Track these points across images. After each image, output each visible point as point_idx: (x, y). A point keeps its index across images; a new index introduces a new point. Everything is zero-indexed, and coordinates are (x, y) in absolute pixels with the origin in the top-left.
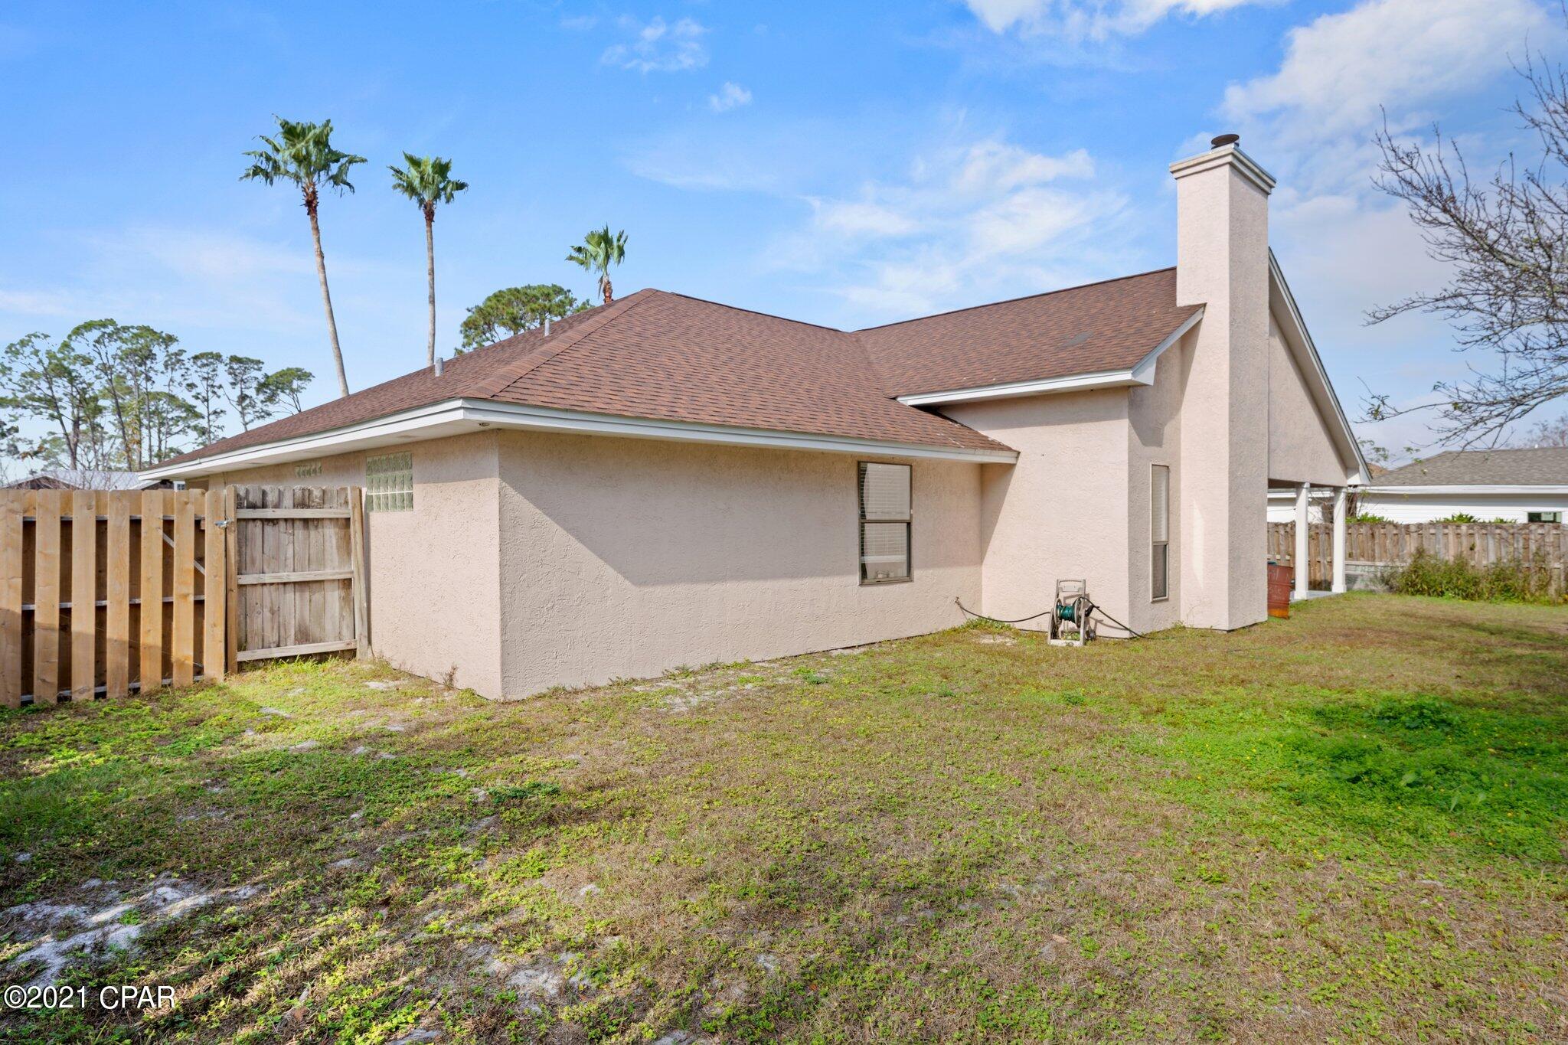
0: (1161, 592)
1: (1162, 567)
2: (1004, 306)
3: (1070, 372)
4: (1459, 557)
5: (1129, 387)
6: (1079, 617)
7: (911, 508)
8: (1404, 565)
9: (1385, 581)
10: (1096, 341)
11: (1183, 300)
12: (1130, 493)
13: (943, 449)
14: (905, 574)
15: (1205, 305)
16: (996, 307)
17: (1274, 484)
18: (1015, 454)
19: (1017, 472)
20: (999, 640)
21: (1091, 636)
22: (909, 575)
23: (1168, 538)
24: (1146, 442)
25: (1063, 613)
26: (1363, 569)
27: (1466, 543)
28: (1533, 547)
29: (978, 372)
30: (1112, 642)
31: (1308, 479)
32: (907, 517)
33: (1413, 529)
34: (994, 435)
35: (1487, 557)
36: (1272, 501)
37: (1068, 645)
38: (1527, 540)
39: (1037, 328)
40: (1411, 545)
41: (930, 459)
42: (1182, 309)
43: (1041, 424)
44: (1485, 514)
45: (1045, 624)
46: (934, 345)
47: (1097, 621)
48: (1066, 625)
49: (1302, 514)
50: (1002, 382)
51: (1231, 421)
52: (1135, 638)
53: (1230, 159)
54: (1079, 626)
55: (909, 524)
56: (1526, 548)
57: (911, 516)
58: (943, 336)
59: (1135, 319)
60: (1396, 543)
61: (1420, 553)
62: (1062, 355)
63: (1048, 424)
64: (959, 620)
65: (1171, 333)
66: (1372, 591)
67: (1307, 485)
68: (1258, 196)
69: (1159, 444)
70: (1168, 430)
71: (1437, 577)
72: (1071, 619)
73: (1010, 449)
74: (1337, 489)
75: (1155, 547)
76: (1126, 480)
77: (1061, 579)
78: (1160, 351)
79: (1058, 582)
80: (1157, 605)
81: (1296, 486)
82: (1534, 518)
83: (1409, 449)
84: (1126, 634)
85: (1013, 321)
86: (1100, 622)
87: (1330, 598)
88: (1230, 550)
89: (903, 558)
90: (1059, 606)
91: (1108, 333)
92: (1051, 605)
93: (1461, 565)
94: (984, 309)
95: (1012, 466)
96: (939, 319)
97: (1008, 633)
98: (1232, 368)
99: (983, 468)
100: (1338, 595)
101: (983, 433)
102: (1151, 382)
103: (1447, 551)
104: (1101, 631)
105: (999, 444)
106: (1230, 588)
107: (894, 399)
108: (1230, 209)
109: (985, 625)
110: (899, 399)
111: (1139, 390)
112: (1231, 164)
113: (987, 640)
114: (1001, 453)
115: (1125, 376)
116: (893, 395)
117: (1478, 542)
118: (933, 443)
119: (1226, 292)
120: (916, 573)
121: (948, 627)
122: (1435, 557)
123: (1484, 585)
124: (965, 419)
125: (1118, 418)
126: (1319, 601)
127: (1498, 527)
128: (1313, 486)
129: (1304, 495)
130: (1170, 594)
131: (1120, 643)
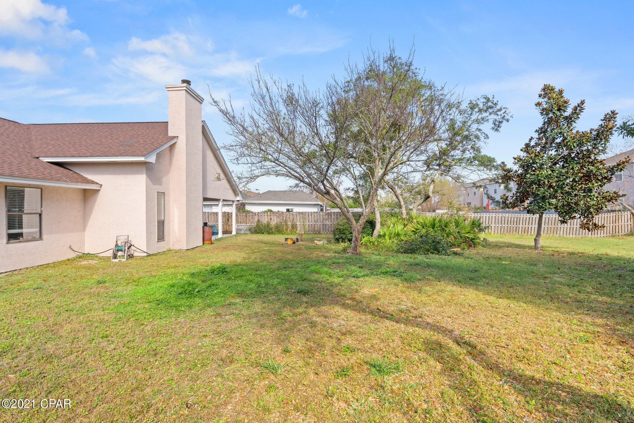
0: (161, 237)
1: (162, 229)
2: (106, 125)
3: (121, 155)
4: (268, 222)
5: (146, 163)
6: (125, 250)
7: (41, 207)
8: (254, 225)
9: (250, 230)
10: (135, 144)
11: (170, 134)
12: (147, 202)
13: (57, 182)
14: (38, 237)
15: (178, 137)
16: (102, 125)
17: (205, 199)
18: (100, 186)
19: (101, 193)
20: (90, 262)
21: (131, 256)
22: (41, 238)
23: (164, 218)
24: (154, 184)
25: (118, 249)
26: (244, 227)
27: (269, 218)
28: (284, 219)
29: (83, 151)
30: (138, 258)
31: (222, 198)
32: (39, 212)
33: (256, 214)
34: (90, 177)
35: (274, 222)
36: (205, 205)
37: (120, 261)
38: (283, 217)
39: (116, 136)
40: (256, 219)
41: (54, 186)
42: (170, 137)
43: (111, 174)
44: (275, 209)
45: (110, 254)
46: (67, 136)
47: (134, 251)
48: (120, 253)
49: (219, 209)
50: (92, 156)
51: (187, 178)
52: (149, 255)
53: (185, 88)
54: (125, 253)
55: (40, 215)
56: (283, 219)
57: (42, 211)
58: (74, 133)
59: (153, 138)
60: (252, 218)
61: (259, 221)
62: (121, 148)
63: (114, 174)
64: (72, 255)
65: (163, 145)
66: (246, 234)
67: (222, 200)
68: (198, 103)
69: (161, 184)
70: (164, 180)
71: (263, 228)
72: (122, 251)
73: (97, 183)
74: (233, 201)
75: (158, 222)
76: (145, 197)
77: (118, 235)
78: (158, 151)
79: (117, 237)
80: (160, 243)
81: (218, 200)
82: (288, 210)
83: (257, 190)
84: (146, 254)
85: (107, 131)
86: (136, 251)
87: (231, 236)
88: (187, 222)
89: (38, 230)
90: (117, 245)
91: (141, 141)
92: (113, 246)
93: (268, 225)
94: (96, 124)
95: (98, 190)
96: (75, 125)
97: (96, 259)
98: (187, 160)
99: (85, 191)
100: (233, 235)
101: (85, 176)
102: (154, 162)
103: (265, 220)
104: (136, 254)
105: (93, 181)
106: (187, 235)
107: (38, 158)
108: (186, 106)
109: (87, 256)
110: (40, 158)
111: (151, 164)
112: (186, 90)
113: (85, 263)
114: (94, 185)
115: (142, 159)
116: (37, 156)
117: (272, 218)
118: (52, 179)
119: (185, 133)
120: (45, 236)
121: (66, 258)
122: (261, 222)
123: (274, 230)
124: (76, 170)
125: (142, 174)
126: (226, 237)
127: (277, 213)
128: (223, 200)
129: (221, 203)
130: (166, 238)
131: (142, 258)
